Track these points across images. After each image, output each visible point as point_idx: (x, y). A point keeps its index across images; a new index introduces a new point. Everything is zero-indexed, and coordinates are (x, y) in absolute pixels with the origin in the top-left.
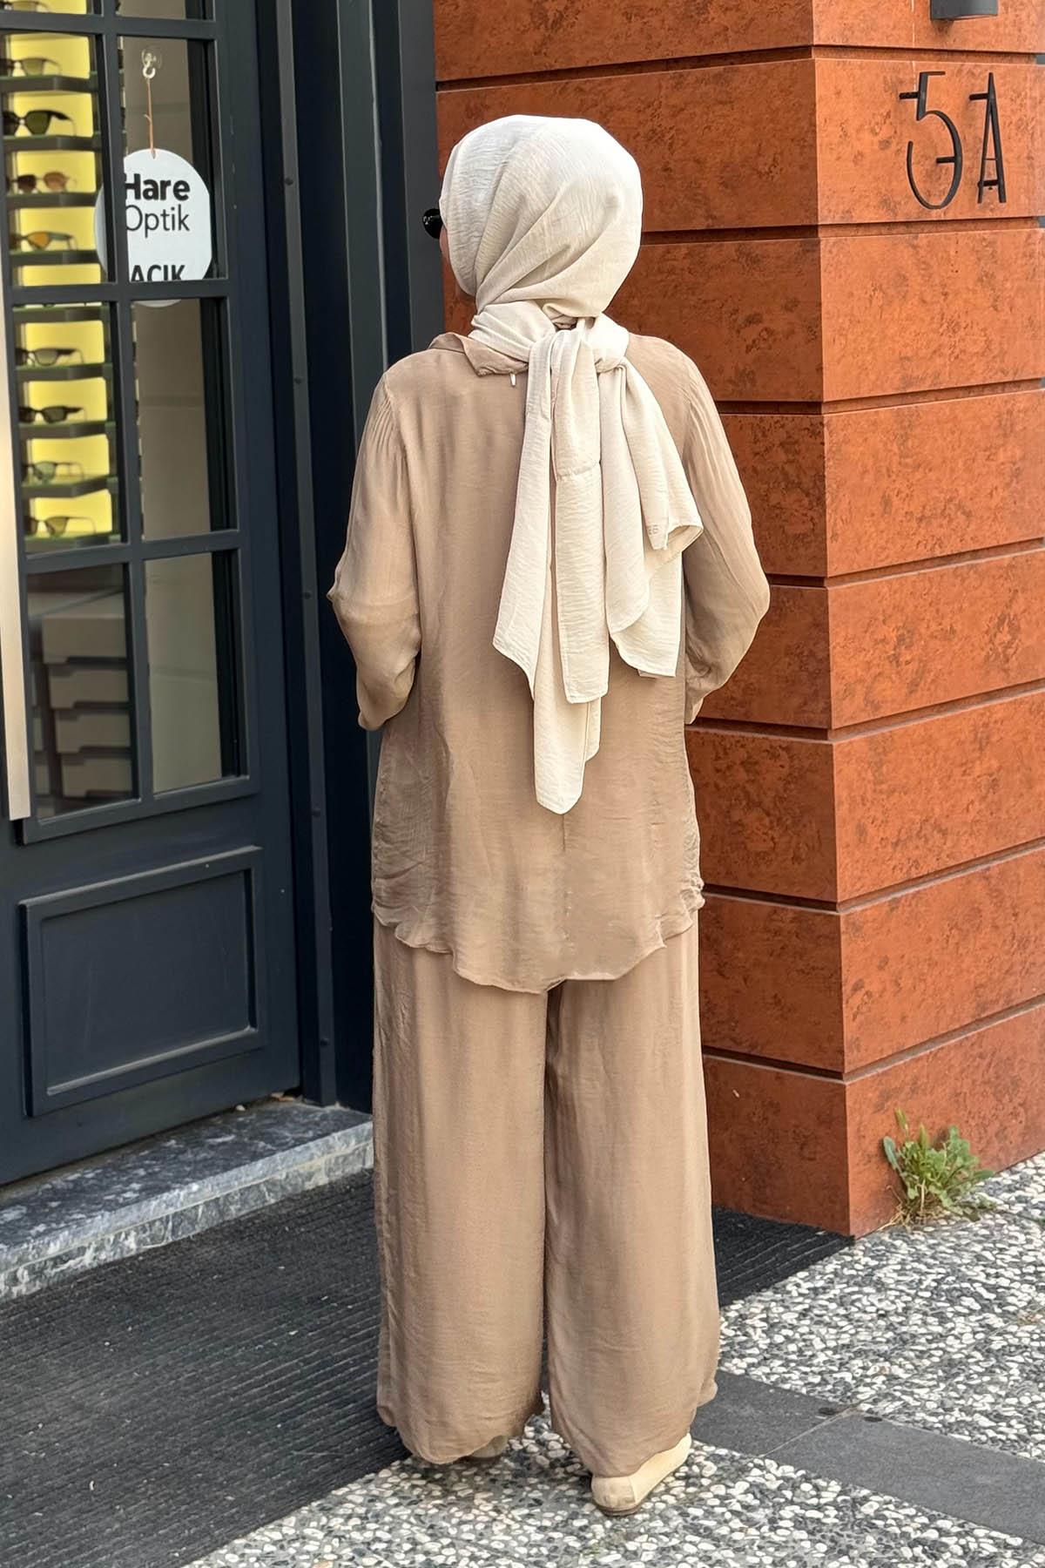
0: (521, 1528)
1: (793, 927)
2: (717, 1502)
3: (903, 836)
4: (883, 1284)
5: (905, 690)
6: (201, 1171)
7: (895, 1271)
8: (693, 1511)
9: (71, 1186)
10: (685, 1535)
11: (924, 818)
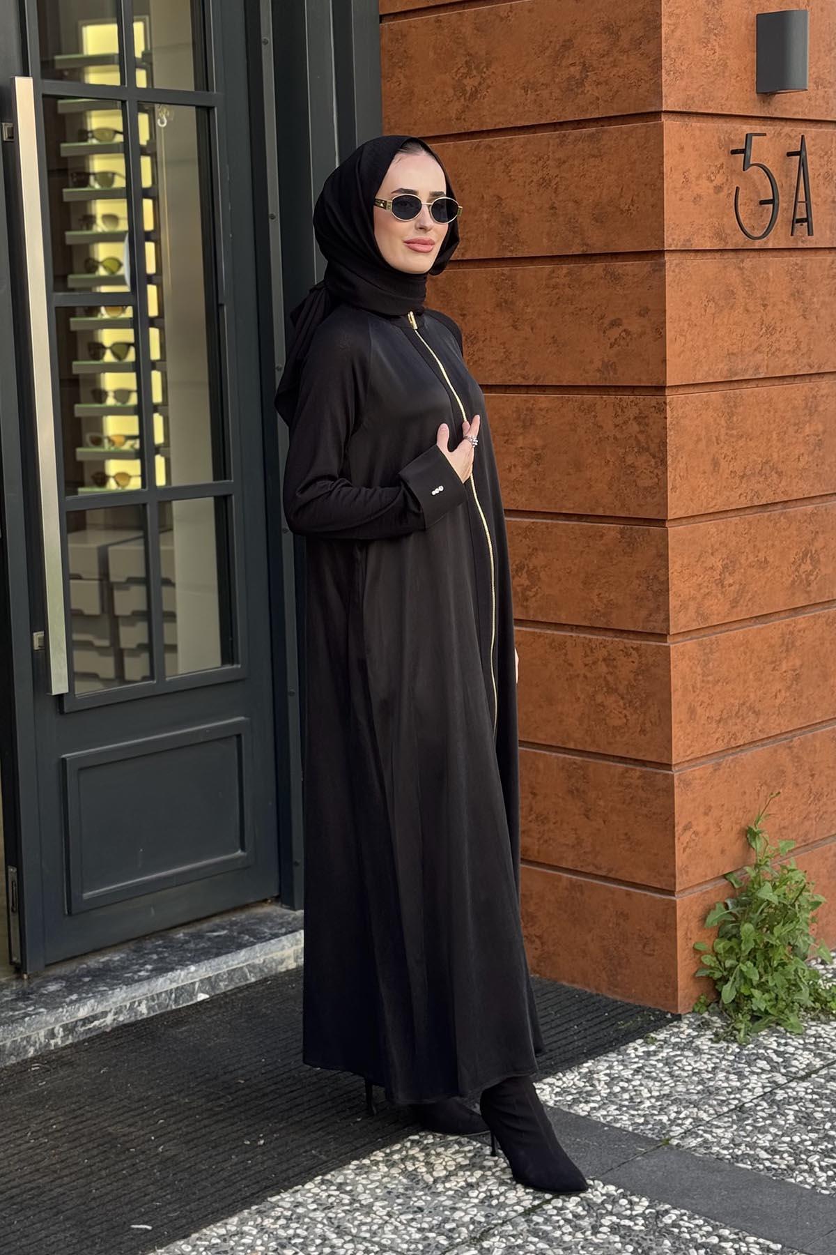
0: (405, 1229)
1: (640, 782)
2: (555, 1212)
3: (725, 716)
4: (699, 1049)
5: (727, 606)
6: (199, 956)
7: (709, 1040)
8: (535, 1218)
9: (101, 966)
10: (528, 1237)
11: (741, 702)
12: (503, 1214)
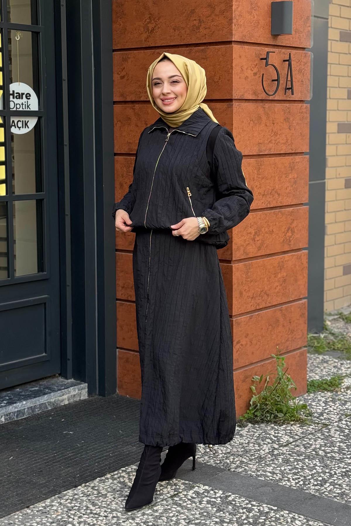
0: (121, 503)
2: (184, 496)
3: (255, 296)
5: (256, 249)
6: (27, 397)
8: (176, 499)
10: (173, 505)
11: (261, 290)
12: (162, 497)
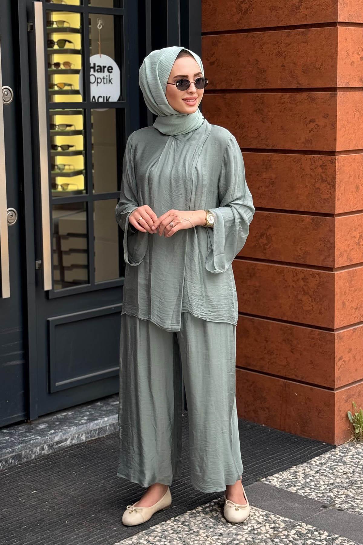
1: (318, 337)
2: (284, 537)
3: (359, 306)
4: (346, 462)
5: (361, 255)
6: (108, 413)
7: (350, 458)
9: (63, 417)
